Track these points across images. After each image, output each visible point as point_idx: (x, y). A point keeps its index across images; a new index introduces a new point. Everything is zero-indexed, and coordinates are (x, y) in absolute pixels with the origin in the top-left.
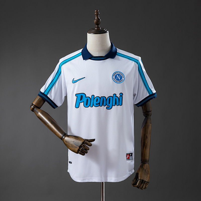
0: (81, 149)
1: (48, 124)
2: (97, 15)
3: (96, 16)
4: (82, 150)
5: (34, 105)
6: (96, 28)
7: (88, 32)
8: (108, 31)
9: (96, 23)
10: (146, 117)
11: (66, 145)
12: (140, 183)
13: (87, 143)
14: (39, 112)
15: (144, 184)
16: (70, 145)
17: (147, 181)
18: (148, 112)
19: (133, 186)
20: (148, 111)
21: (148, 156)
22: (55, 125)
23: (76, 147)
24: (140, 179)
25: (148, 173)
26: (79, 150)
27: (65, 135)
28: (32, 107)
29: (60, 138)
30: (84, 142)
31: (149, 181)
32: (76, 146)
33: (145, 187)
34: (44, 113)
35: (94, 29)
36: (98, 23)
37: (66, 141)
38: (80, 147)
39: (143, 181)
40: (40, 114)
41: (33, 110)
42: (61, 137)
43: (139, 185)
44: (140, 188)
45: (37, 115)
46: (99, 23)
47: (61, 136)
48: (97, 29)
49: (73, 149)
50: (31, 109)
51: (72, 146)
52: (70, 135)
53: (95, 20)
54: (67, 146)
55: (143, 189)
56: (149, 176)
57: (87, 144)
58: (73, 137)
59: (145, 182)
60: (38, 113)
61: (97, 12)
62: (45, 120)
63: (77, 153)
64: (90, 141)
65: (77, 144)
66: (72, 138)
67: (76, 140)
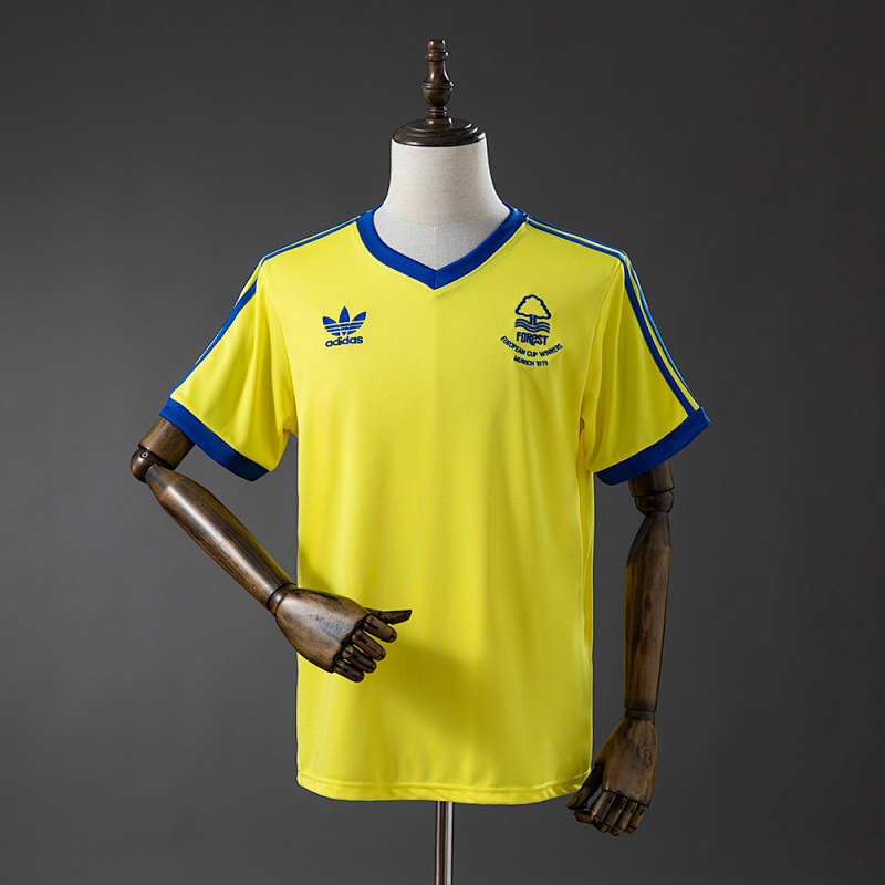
0: (348, 652)
1: (211, 537)
2: (438, 62)
3: (432, 68)
4: (354, 657)
5: (150, 452)
6: (431, 118)
7: (396, 138)
8: (483, 135)
9: (432, 96)
10: (648, 515)
11: (284, 630)
12: (609, 806)
13: (375, 628)
14: (170, 482)
15: (625, 809)
16: (304, 635)
17: (638, 797)
18: (659, 493)
19: (579, 820)
20: (656, 489)
21: (655, 689)
22: (242, 544)
23: (328, 644)
24: (610, 791)
25: (648, 761)
26: (338, 656)
27: (286, 587)
28: (140, 460)
29: (262, 601)
30: (364, 620)
31: (648, 798)
32: (330, 638)
33: (628, 825)
34: (191, 489)
35: (420, 124)
36: (438, 100)
37: (288, 617)
38: (346, 642)
39: (619, 796)
40: (172, 492)
41: (142, 475)
42: (267, 597)
43: (603, 817)
44: (605, 828)
45: (162, 498)
46: (445, 98)
47: (265, 591)
48: (435, 124)
49: (314, 650)
50: (134, 468)
51: (312, 639)
52: (304, 590)
53: (429, 86)
54: (290, 637)
55: (620, 832)
56: (649, 775)
57: (374, 630)
58: (319, 597)
59: (631, 800)
60: (164, 487)
61: (437, 49)
62: (194, 519)
63: (330, 670)
64: (388, 616)
65: (332, 632)
66: (313, 603)
67: (330, 613)
